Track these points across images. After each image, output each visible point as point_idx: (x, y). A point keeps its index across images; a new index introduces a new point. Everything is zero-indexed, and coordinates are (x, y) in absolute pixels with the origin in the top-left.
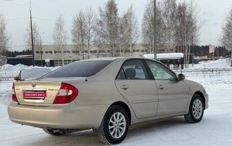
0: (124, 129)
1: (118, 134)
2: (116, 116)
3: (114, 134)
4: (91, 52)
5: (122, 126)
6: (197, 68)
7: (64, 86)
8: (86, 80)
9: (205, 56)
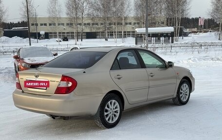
0: (118, 115)
1: (112, 119)
2: (111, 103)
3: (109, 120)
4: (85, 24)
5: (116, 112)
6: (186, 42)
7: (65, 78)
8: (84, 72)
9: (194, 28)
